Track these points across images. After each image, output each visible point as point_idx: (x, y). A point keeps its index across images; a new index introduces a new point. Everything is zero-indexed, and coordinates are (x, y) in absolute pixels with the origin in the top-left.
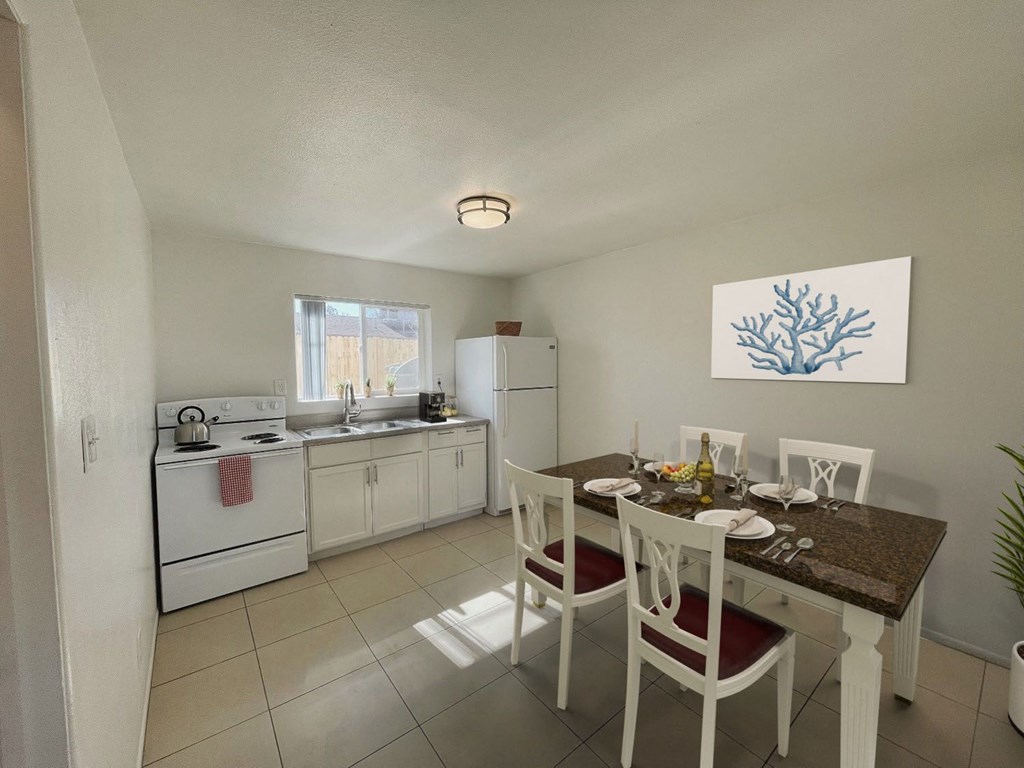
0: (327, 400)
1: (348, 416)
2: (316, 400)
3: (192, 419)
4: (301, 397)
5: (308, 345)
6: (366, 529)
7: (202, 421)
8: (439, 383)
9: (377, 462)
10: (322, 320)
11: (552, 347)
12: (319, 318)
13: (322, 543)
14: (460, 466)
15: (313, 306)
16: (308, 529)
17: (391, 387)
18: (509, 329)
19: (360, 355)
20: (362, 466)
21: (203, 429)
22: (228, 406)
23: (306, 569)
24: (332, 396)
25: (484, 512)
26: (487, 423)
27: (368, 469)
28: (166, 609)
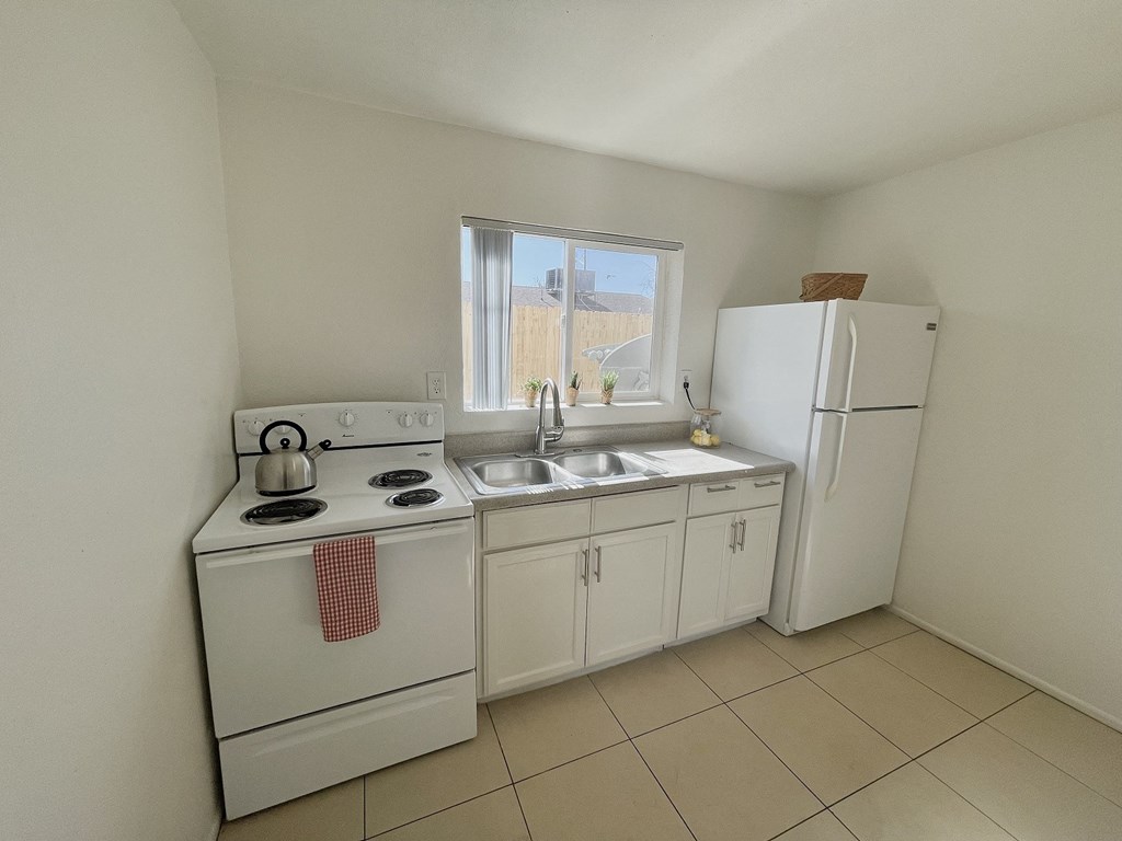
0: (510, 408)
1: (544, 440)
2: (493, 408)
3: (285, 444)
4: (470, 403)
5: (482, 309)
6: (573, 657)
7: (302, 448)
8: (686, 385)
9: (600, 541)
10: (507, 266)
11: (931, 327)
12: (501, 263)
13: (501, 681)
14: (738, 547)
15: (493, 240)
16: (480, 669)
17: (609, 388)
18: (843, 286)
19: (563, 331)
20: (574, 547)
21: (303, 464)
22: (350, 419)
23: (473, 734)
24: (517, 404)
25: (761, 625)
26: (789, 470)
27: (586, 553)
28: (230, 816)
